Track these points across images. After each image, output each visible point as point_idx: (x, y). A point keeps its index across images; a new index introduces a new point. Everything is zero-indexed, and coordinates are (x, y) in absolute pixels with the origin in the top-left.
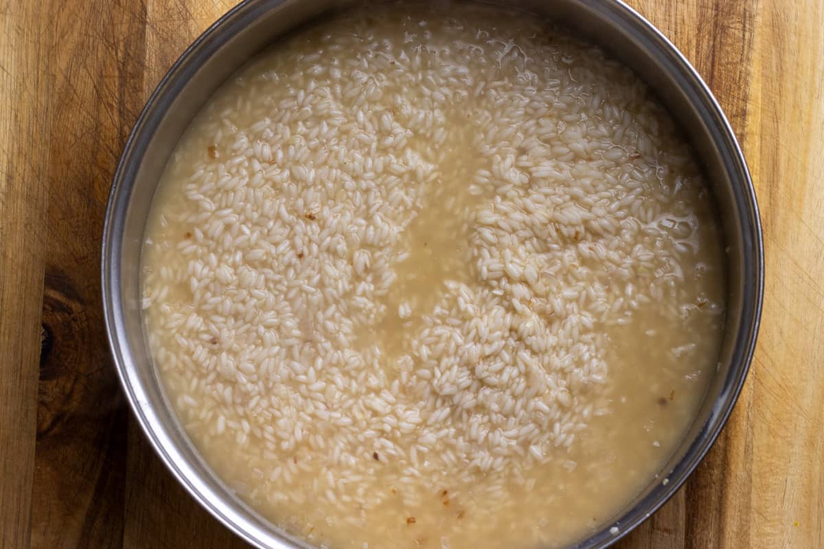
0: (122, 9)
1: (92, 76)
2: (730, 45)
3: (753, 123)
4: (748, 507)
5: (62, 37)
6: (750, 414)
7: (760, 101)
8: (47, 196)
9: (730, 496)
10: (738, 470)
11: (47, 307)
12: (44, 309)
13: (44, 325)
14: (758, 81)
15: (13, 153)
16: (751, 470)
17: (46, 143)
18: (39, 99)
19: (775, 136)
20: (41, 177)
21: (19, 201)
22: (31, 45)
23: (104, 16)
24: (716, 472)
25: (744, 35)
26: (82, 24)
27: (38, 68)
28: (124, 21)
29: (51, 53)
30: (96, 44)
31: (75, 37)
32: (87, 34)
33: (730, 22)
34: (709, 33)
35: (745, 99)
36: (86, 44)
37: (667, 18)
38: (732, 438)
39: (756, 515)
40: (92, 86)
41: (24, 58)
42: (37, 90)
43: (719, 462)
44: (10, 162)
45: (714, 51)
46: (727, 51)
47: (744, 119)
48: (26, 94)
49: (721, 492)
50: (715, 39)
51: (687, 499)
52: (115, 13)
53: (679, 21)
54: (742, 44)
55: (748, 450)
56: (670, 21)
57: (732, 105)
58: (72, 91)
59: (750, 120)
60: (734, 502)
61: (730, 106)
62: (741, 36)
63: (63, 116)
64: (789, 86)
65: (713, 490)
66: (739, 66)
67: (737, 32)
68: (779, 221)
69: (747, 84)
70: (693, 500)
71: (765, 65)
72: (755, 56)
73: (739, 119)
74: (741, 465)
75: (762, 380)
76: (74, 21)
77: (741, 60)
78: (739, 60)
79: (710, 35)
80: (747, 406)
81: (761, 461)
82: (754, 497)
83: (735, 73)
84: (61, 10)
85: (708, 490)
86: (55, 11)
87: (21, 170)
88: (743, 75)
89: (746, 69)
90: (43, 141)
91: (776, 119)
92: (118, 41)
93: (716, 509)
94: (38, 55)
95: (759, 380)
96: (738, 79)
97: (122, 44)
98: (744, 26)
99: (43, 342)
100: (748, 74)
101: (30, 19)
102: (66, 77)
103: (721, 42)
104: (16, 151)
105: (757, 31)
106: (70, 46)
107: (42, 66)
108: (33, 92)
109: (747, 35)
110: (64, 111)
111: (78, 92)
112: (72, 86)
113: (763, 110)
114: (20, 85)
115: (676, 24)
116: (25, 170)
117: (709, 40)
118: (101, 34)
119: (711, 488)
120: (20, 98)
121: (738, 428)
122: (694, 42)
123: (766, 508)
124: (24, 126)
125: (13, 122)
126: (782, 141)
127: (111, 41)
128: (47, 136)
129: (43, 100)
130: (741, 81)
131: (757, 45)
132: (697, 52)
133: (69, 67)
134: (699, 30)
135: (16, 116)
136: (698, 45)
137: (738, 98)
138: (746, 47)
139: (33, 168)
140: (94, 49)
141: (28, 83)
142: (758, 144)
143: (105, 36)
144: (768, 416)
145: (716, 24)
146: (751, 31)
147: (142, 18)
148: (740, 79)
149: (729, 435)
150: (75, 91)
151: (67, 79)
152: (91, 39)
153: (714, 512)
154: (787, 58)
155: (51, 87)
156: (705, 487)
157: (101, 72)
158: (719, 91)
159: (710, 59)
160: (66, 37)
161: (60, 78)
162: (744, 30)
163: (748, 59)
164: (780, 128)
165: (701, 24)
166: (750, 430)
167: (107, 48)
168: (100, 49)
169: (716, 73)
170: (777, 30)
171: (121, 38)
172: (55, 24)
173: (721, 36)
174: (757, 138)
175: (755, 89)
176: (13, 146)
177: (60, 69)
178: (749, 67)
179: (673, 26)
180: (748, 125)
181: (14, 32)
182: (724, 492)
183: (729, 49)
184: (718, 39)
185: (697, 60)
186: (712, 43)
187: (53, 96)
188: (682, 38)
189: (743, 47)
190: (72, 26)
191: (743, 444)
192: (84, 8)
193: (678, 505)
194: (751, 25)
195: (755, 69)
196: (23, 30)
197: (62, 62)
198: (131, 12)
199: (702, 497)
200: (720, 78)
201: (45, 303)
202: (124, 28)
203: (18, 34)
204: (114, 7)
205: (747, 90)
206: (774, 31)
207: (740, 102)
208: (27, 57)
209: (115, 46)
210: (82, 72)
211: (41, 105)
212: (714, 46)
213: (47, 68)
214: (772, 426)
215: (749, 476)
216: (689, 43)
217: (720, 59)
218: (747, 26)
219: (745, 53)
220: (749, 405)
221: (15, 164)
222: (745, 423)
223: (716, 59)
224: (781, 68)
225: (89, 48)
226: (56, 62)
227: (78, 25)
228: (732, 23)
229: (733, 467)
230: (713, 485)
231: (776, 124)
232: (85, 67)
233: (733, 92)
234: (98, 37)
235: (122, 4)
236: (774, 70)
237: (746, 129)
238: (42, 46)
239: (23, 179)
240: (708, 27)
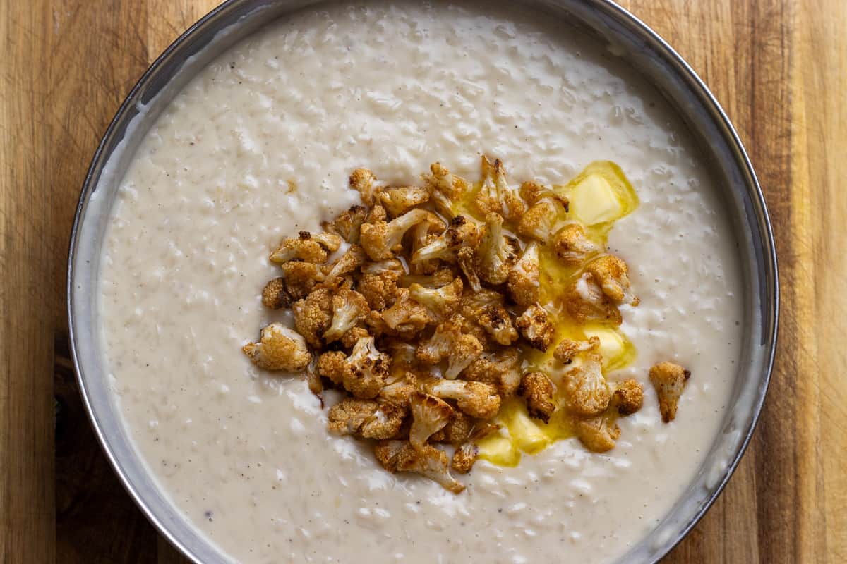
0: (121, 52)
1: (93, 124)
2: (768, 63)
3: (799, 143)
4: (823, 547)
5: (57, 83)
6: (819, 449)
7: (804, 120)
8: (51, 256)
9: (805, 537)
10: (810, 509)
11: (59, 376)
12: (56, 379)
13: (57, 397)
14: (801, 99)
15: (11, 213)
16: (824, 508)
17: (47, 198)
18: (36, 152)
19: (824, 156)
20: (43, 237)
21: (21, 264)
22: (23, 94)
23: (102, 59)
24: (788, 513)
25: (783, 52)
26: (78, 69)
27: (32, 119)
28: (124, 64)
29: (47, 101)
30: (94, 89)
31: (70, 84)
32: (84, 80)
33: (768, 38)
34: (747, 51)
35: (789, 119)
36: (83, 90)
37: (702, 37)
38: (801, 476)
39: (833, 556)
40: (93, 136)
41: (16, 108)
42: (33, 143)
43: (790, 501)
44: (8, 222)
45: (753, 70)
46: (767, 70)
47: (789, 140)
48: (21, 148)
49: (795, 533)
50: (753, 58)
51: (760, 543)
52: (114, 56)
53: (714, 40)
54: (781, 61)
55: (819, 487)
56: (705, 41)
57: (776, 125)
58: (71, 142)
59: (795, 141)
60: (809, 544)
61: (774, 127)
62: (780, 53)
63: (63, 170)
64: (833, 102)
65: (786, 533)
66: (780, 85)
67: (775, 49)
68: (833, 244)
69: (789, 102)
70: (767, 544)
71: (807, 82)
72: (796, 72)
73: (784, 139)
74: (813, 504)
75: (828, 413)
76: (69, 66)
77: (782, 78)
78: (779, 78)
79: (748, 53)
80: (815, 441)
81: (834, 498)
82: (829, 537)
83: (777, 92)
84: (54, 55)
85: (781, 532)
86: (48, 55)
87: (20, 230)
88: (785, 93)
89: (788, 87)
90: (43, 197)
91: (822, 138)
92: (119, 86)
93: (791, 552)
94: (32, 104)
95: (825, 412)
96: (780, 98)
97: (123, 89)
98: (782, 43)
99: (57, 415)
100: (790, 92)
101: (20, 66)
102: (64, 127)
103: (760, 61)
104: (14, 209)
105: (796, 47)
106: (66, 94)
107: (37, 116)
108: (28, 144)
109: (786, 51)
110: (64, 163)
111: (78, 142)
112: (72, 137)
113: (808, 129)
114: (14, 138)
115: (712, 42)
116: (25, 229)
117: (747, 59)
118: (99, 79)
119: (784, 530)
120: (15, 151)
121: (807, 465)
122: (732, 61)
123: (842, 547)
124: (21, 182)
125: (9, 178)
126: (830, 160)
127: (111, 85)
128: (48, 193)
129: (40, 153)
130: (784, 100)
131: (797, 62)
132: (736, 72)
133: (67, 116)
134: (736, 48)
135: (12, 171)
136: (736, 64)
137: (782, 118)
138: (786, 65)
139: (34, 227)
140: (92, 95)
141: (22, 135)
142: (806, 165)
143: (104, 81)
144: (838, 450)
145: (753, 43)
146: (790, 48)
147: (143, 60)
148: (782, 98)
149: (798, 473)
150: (75, 142)
151: (66, 129)
152: (89, 85)
153: (789, 556)
154: (829, 74)
155: (48, 139)
156: (778, 529)
157: (102, 119)
158: (762, 112)
159: (750, 79)
160: (61, 84)
161: (58, 128)
162: (782, 46)
163: (789, 77)
164: (828, 147)
165: (737, 42)
166: (819, 465)
167: (107, 94)
168: (99, 95)
169: (757, 93)
170: (816, 45)
171: (122, 82)
172: (48, 70)
173: (759, 54)
174: (804, 159)
175: (799, 108)
176: (11, 202)
177: (57, 119)
178: (790, 85)
179: (709, 46)
180: (794, 147)
181: (4, 81)
182: (798, 534)
183: (768, 67)
184: (757, 58)
185: (736, 80)
186: (750, 62)
187: (51, 148)
188: (718, 59)
189: (783, 64)
190: (67, 72)
191: (814, 482)
192: (79, 52)
193: (751, 551)
194: (790, 41)
195: (796, 86)
196: (14, 79)
197: (59, 109)
198: (132, 55)
199: (775, 540)
200: (761, 97)
201: (55, 372)
202: (125, 72)
203: (9, 82)
204: (112, 50)
205: (791, 110)
206: (813, 47)
207: (784, 121)
208: (20, 107)
209: (115, 91)
210: (82, 120)
211: (39, 159)
212: (753, 65)
213: (43, 117)
214: (842, 460)
215: (823, 514)
216: (727, 62)
217: (760, 78)
218: (786, 42)
219: (786, 70)
220: (817, 440)
221: (14, 222)
222: (814, 459)
223: (756, 78)
224: (824, 84)
225: (87, 94)
226: (52, 112)
227: (73, 71)
228: (770, 40)
229: (805, 506)
230: (785, 527)
231: (822, 143)
232: (84, 115)
233: (776, 111)
234: (96, 82)
235: (120, 46)
236: (817, 87)
237: (793, 150)
238: (35, 96)
239: (24, 239)
240: (745, 45)
